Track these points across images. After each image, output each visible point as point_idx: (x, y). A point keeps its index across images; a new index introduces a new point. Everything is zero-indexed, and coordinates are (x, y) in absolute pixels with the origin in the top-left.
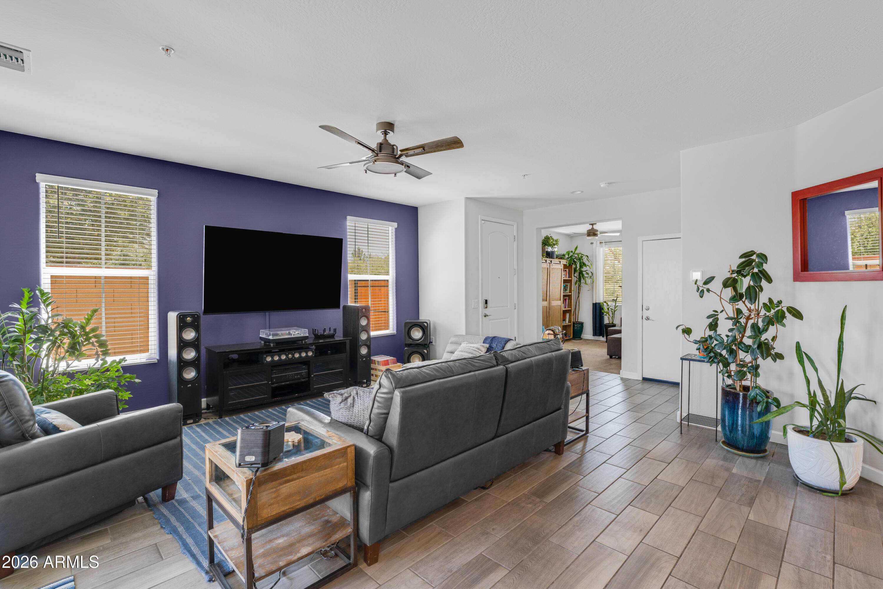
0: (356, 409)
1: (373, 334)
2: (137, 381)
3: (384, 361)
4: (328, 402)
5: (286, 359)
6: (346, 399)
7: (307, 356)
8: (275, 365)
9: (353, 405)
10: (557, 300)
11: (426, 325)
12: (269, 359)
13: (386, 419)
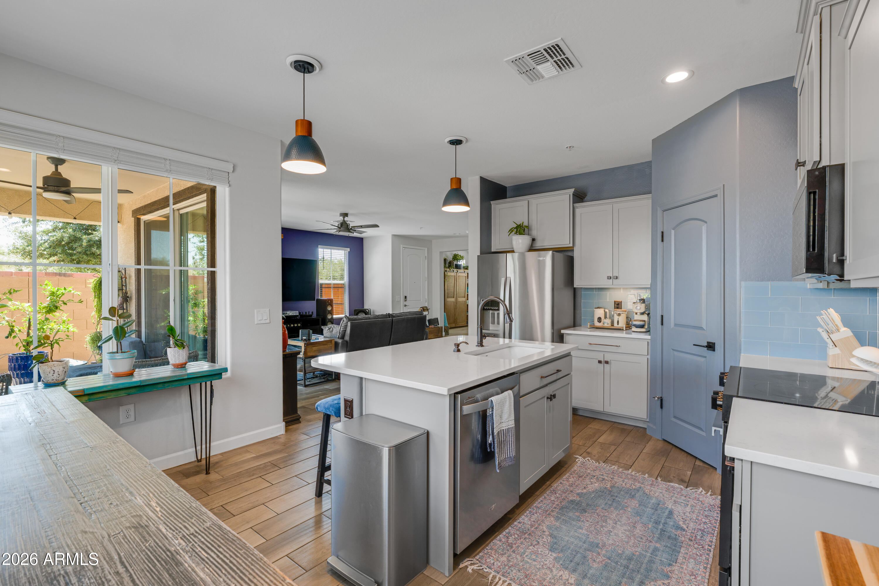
0: (333, 332)
1: (335, 316)
4: (322, 330)
6: (330, 328)
7: (294, 326)
9: (332, 331)
10: (463, 297)
11: (368, 311)
13: (345, 332)
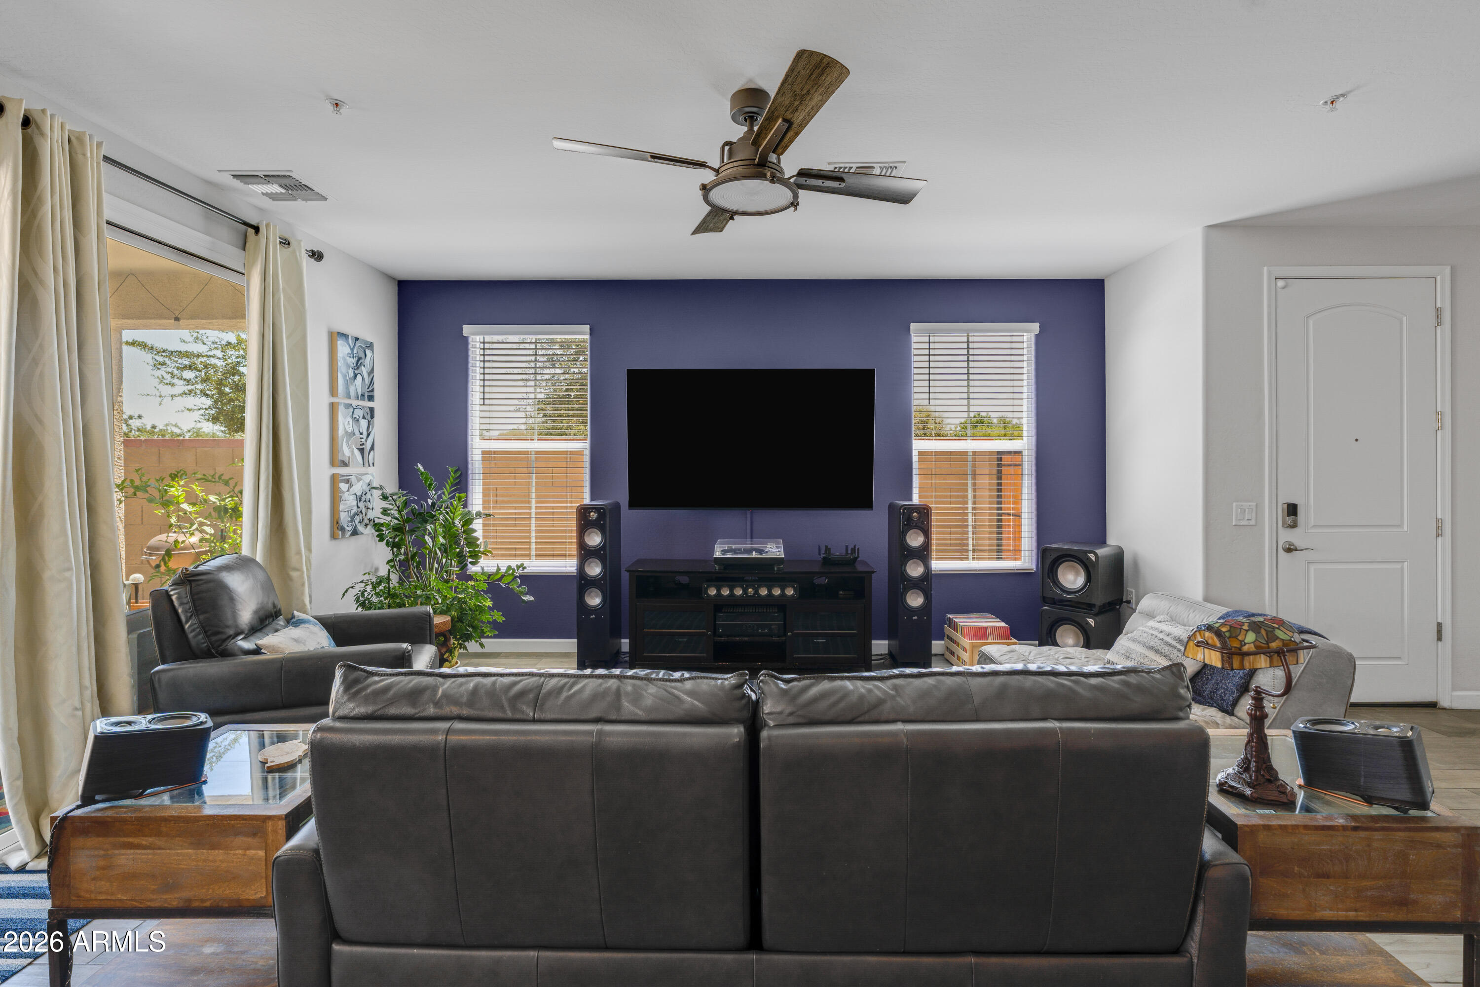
2: (529, 598)
3: (975, 628)
5: (742, 596)
7: (783, 594)
8: (719, 605)
11: (1093, 559)
12: (713, 592)
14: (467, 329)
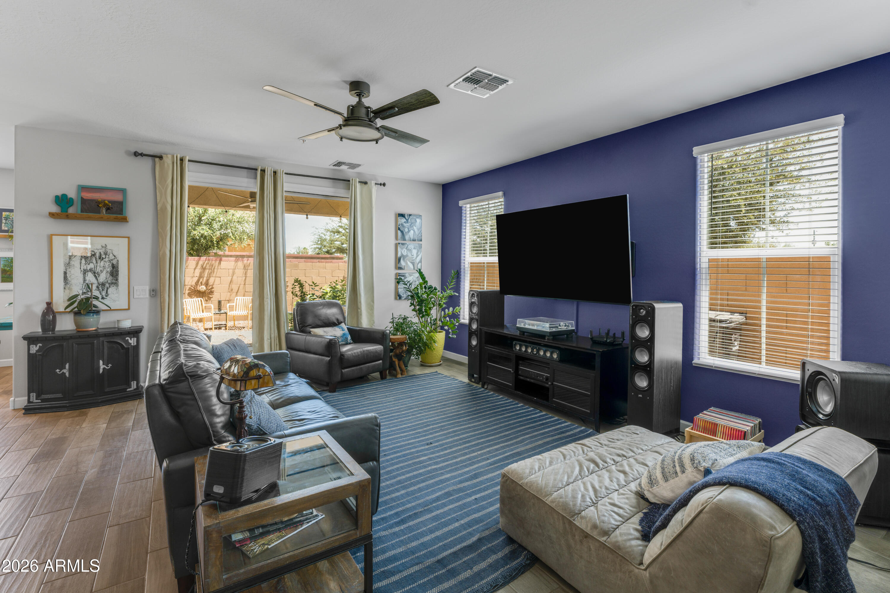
5: (530, 353)
8: (521, 359)
11: (837, 381)
12: (518, 347)
14: (461, 203)
